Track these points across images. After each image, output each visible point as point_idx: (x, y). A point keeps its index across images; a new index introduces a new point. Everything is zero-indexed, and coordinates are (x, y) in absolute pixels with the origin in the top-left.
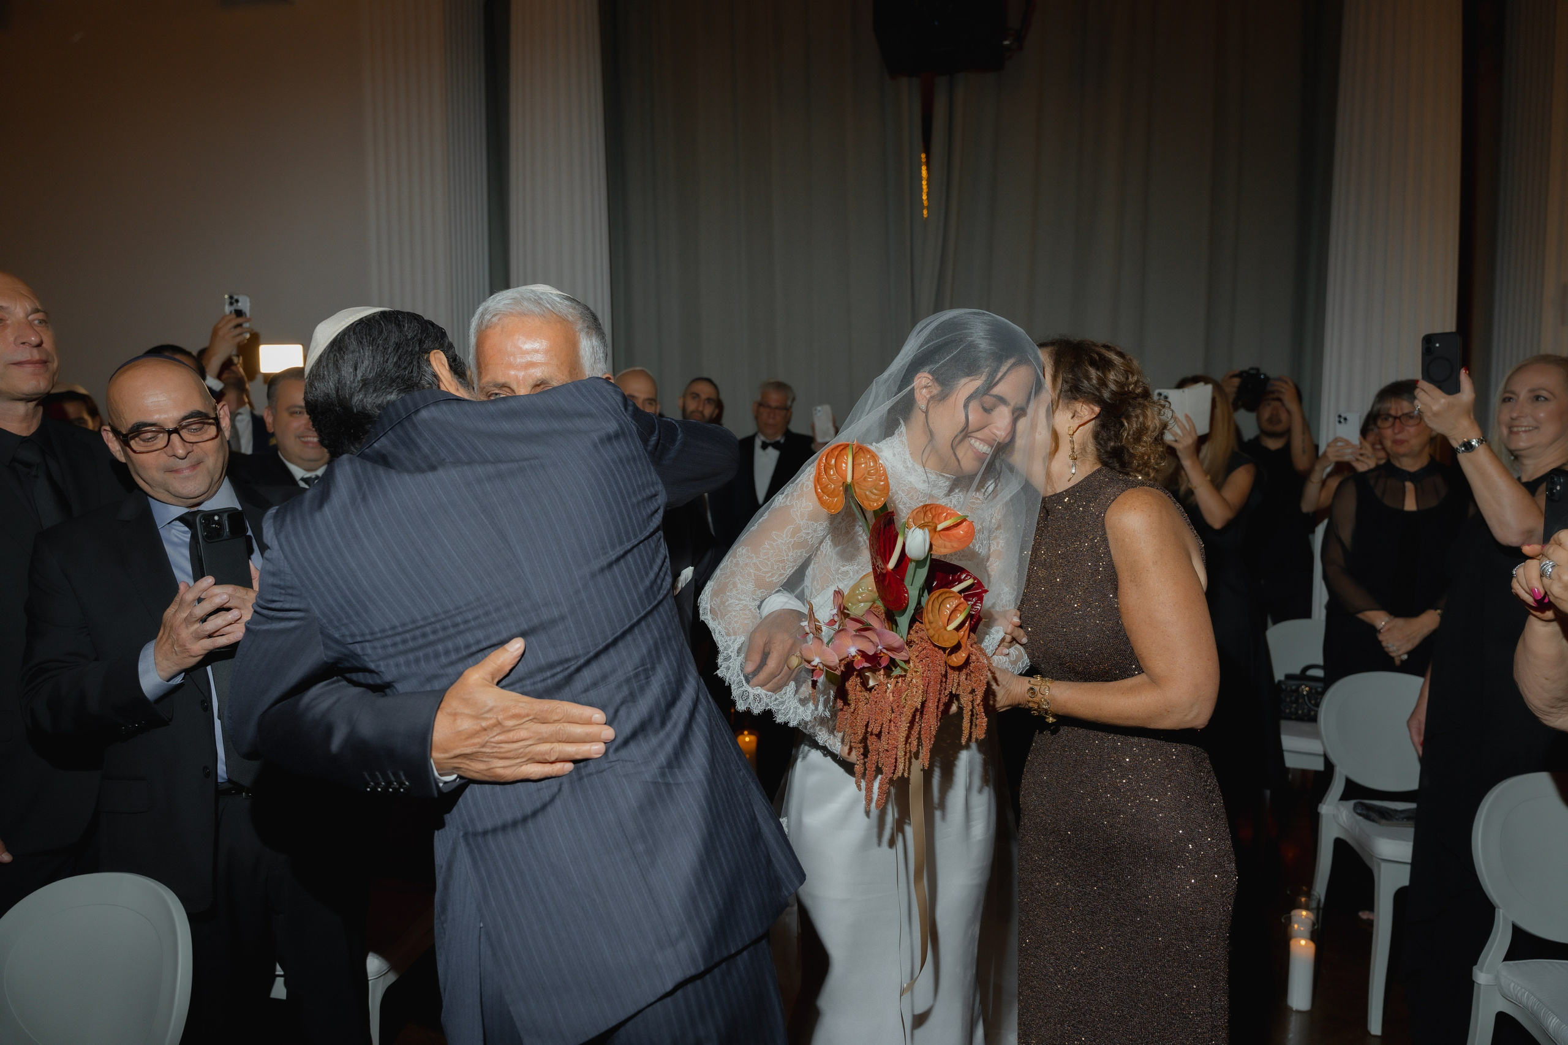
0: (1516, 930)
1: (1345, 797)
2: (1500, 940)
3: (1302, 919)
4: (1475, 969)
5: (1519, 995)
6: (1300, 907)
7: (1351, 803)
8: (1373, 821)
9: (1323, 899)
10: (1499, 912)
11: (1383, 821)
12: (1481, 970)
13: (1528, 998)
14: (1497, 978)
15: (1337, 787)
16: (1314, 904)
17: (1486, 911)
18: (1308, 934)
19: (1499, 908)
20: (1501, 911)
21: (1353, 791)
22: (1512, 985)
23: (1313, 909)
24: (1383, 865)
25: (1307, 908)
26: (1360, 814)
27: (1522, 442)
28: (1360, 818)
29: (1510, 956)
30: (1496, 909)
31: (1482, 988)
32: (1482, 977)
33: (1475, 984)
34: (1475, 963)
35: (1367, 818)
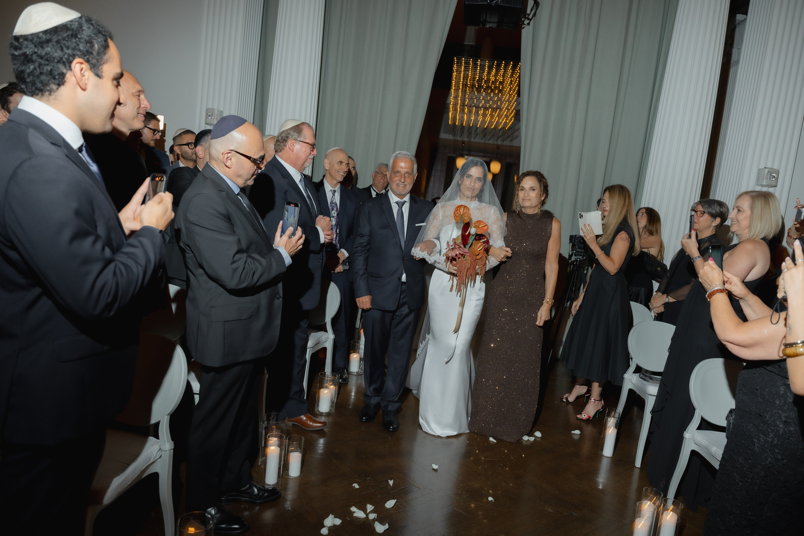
0: (703, 419)
1: (635, 372)
2: (696, 422)
3: (612, 421)
5: (701, 442)
7: (638, 374)
8: (647, 381)
9: (621, 413)
10: (697, 411)
11: (651, 381)
12: (687, 433)
13: (705, 442)
14: (693, 436)
16: (617, 415)
18: (614, 426)
19: (697, 409)
20: (698, 410)
21: (638, 370)
22: (699, 438)
23: (617, 418)
24: (650, 397)
25: (613, 417)
26: (641, 378)
28: (641, 380)
29: (699, 428)
31: (687, 439)
32: (687, 435)
35: (644, 379)
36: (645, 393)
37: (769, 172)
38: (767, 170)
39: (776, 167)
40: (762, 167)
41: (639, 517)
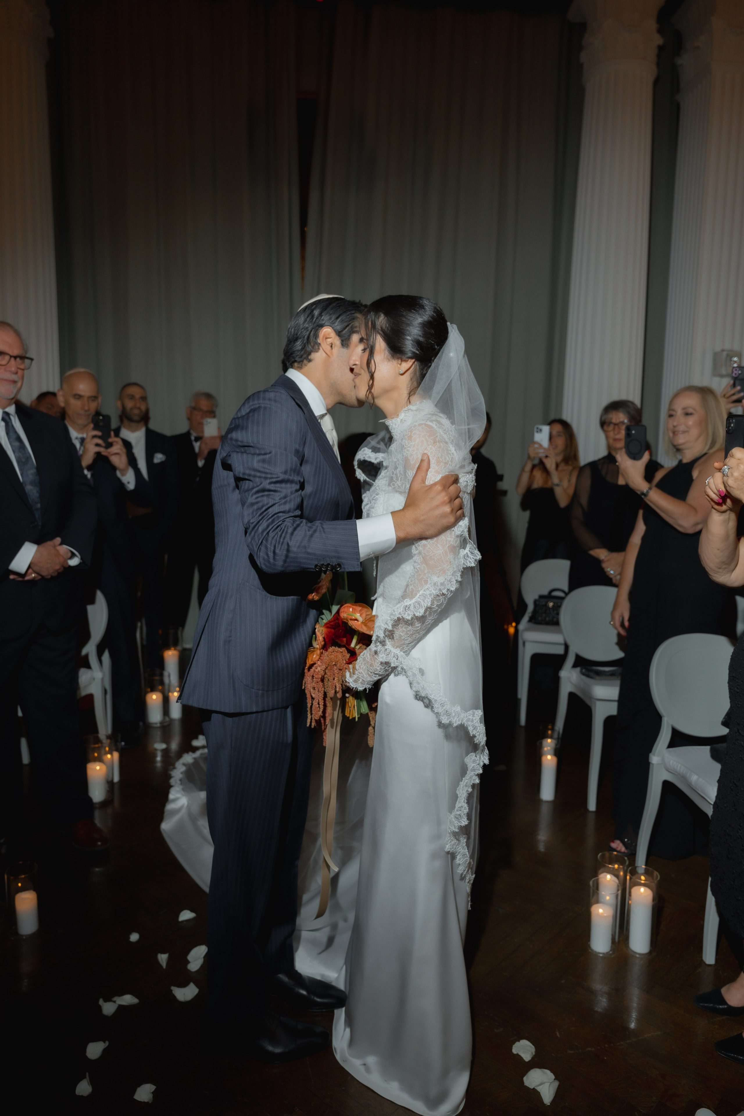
0: (675, 730)
1: (575, 666)
2: (665, 736)
3: (549, 744)
4: (651, 755)
5: (676, 767)
6: (546, 737)
7: (578, 669)
8: (592, 677)
9: (561, 731)
11: (598, 677)
13: (681, 767)
14: (664, 758)
15: (570, 660)
16: (556, 735)
17: (657, 719)
18: (552, 752)
21: (580, 662)
22: (672, 762)
23: (556, 737)
24: (598, 703)
25: (551, 737)
26: (583, 674)
27: (681, 440)
28: (584, 677)
29: (671, 746)
30: (663, 719)
31: (655, 766)
32: (654, 759)
33: (651, 765)
34: (650, 751)
35: (588, 676)
36: (591, 697)
37: (728, 355)
38: (725, 353)
39: (736, 347)
40: (718, 349)
41: (597, 902)
